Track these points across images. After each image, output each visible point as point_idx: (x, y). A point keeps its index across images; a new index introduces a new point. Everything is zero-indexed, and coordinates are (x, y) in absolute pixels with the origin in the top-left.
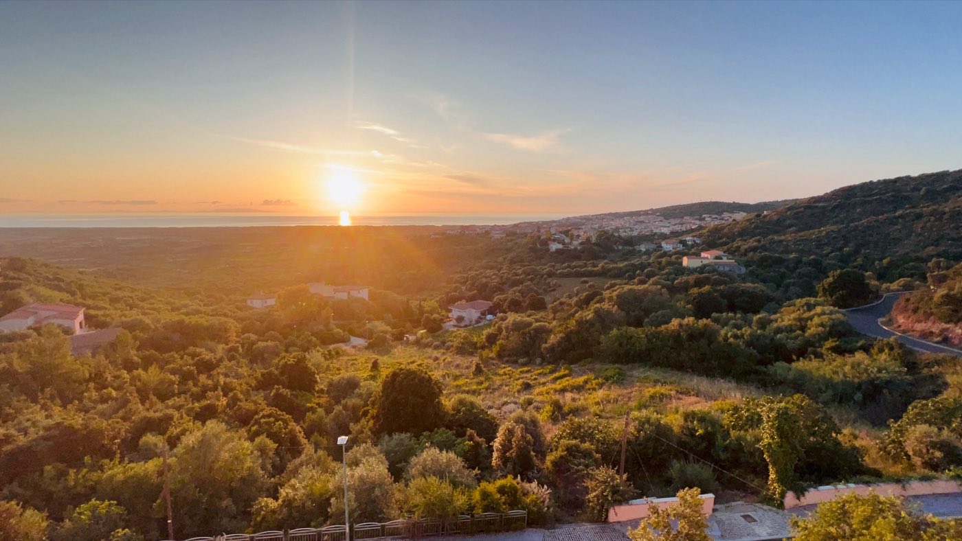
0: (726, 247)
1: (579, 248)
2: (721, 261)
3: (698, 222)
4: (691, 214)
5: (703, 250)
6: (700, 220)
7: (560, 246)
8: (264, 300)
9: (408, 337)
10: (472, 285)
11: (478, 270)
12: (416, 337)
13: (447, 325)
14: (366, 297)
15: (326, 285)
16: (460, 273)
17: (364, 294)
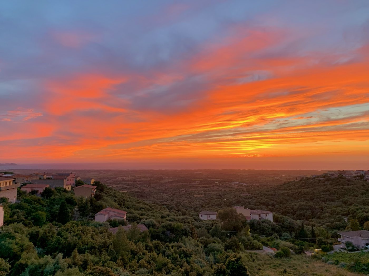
8: (208, 215)
9: (306, 253)
10: (354, 217)
11: (357, 206)
12: (313, 254)
13: (337, 247)
14: (271, 220)
15: (245, 208)
16: (342, 207)
17: (270, 217)
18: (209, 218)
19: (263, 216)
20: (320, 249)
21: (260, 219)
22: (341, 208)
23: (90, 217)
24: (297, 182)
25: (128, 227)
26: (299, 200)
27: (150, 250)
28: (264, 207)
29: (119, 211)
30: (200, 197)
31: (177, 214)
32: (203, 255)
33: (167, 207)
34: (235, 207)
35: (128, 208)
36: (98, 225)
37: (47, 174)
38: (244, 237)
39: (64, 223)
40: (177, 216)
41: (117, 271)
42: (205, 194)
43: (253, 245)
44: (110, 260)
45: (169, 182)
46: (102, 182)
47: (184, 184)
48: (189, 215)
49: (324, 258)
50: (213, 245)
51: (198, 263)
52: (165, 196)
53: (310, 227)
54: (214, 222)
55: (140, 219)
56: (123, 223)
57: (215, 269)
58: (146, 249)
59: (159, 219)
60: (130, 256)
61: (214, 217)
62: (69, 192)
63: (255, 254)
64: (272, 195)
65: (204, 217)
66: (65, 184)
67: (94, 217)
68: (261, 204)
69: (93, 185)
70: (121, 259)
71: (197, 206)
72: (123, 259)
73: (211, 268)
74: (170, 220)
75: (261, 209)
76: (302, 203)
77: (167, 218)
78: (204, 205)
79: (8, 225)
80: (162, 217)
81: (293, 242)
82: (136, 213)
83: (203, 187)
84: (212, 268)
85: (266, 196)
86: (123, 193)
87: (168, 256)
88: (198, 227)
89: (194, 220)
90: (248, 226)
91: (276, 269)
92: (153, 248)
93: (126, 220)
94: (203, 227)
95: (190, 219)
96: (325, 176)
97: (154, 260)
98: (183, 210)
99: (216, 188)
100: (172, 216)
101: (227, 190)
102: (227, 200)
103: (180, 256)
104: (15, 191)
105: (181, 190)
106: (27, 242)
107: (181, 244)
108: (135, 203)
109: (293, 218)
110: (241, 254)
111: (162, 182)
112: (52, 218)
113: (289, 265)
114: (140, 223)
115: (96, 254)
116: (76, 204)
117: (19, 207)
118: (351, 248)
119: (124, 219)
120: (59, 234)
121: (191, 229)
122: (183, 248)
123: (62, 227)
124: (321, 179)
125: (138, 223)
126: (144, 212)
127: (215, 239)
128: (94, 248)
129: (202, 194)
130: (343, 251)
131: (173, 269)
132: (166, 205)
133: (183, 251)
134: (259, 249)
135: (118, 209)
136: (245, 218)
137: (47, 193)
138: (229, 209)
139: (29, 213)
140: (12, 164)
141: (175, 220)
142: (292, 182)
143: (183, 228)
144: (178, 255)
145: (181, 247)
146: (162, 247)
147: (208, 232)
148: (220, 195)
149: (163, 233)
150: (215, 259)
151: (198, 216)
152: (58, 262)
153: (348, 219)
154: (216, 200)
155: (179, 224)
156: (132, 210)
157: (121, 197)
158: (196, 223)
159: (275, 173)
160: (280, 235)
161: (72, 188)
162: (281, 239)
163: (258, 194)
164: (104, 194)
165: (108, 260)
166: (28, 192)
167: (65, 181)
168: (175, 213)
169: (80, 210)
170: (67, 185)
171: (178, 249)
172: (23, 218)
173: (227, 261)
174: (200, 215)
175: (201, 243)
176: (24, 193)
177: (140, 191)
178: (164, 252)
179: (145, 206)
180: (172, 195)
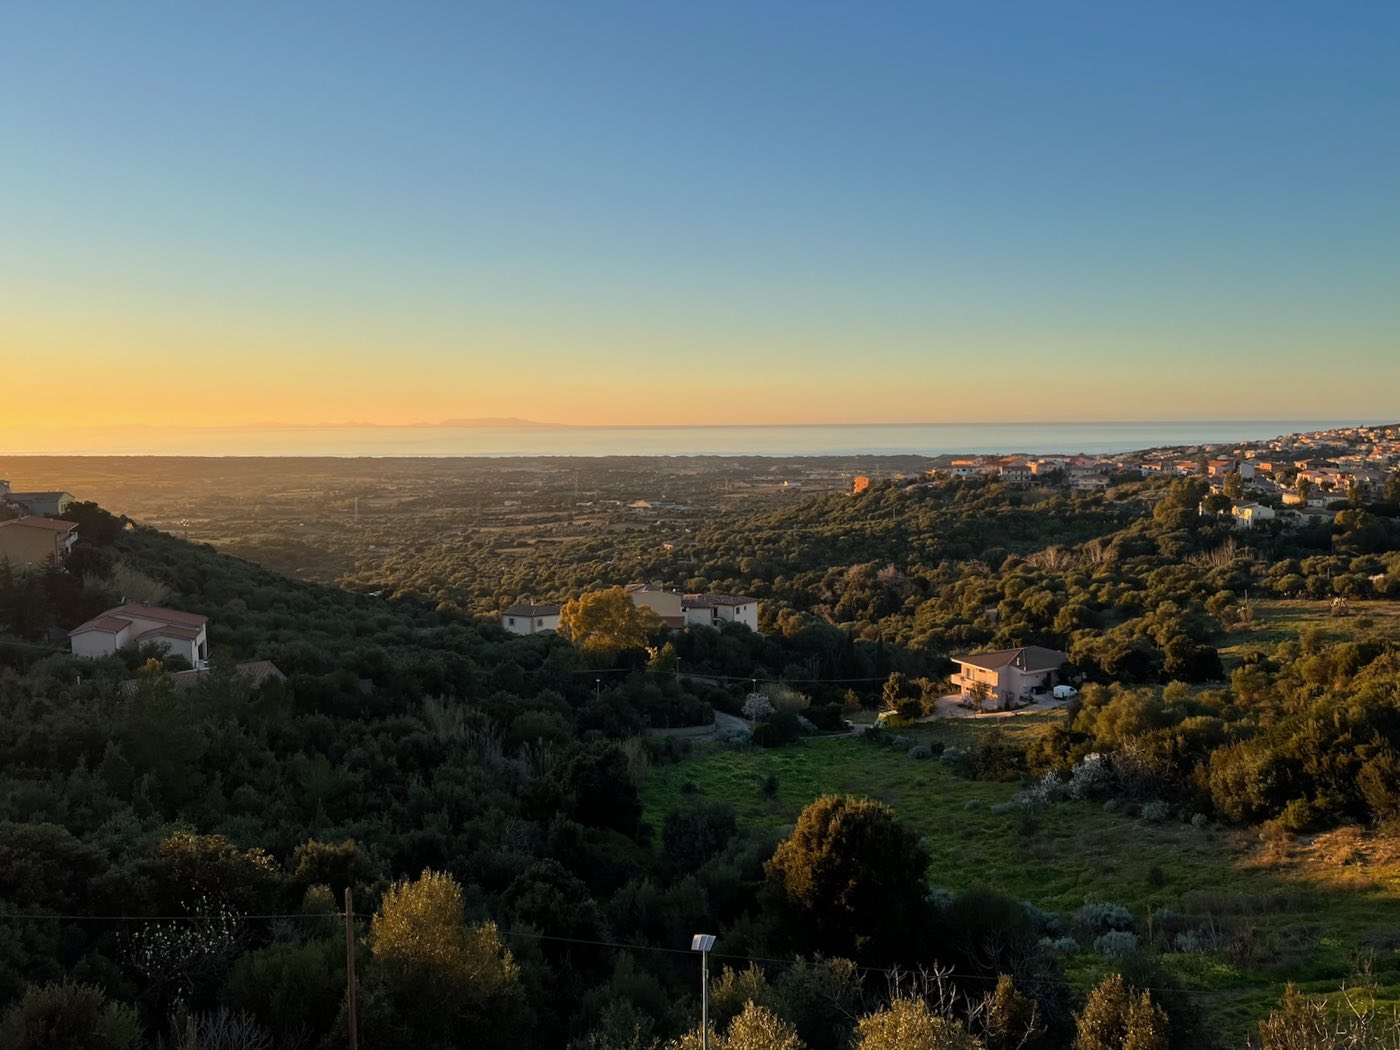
8: (536, 619)
9: (849, 725)
10: (1016, 607)
12: (871, 727)
14: (753, 623)
15: (665, 589)
17: (749, 615)
19: (729, 614)
21: (713, 622)
22: (980, 581)
24: (853, 499)
27: (285, 750)
29: (180, 616)
31: (422, 619)
34: (630, 588)
40: (421, 625)
42: (539, 545)
43: (680, 710)
45: (400, 504)
46: (106, 506)
47: (461, 510)
50: (531, 716)
64: (768, 542)
65: (519, 626)
69: (64, 518)
75: (724, 591)
81: (814, 693)
83: (533, 521)
85: (748, 548)
89: (480, 638)
92: (299, 742)
99: (578, 523)
101: (617, 531)
105: (450, 532)
124: (930, 485)
126: (284, 616)
129: (529, 546)
134: (699, 721)
141: (407, 639)
142: (835, 498)
148: (590, 548)
149: (345, 687)
151: (496, 622)
153: (999, 613)
154: (577, 564)
157: (191, 564)
158: (486, 647)
160: (778, 673)
171: (397, 739)
174: (506, 620)
175: (489, 714)
177: (282, 537)
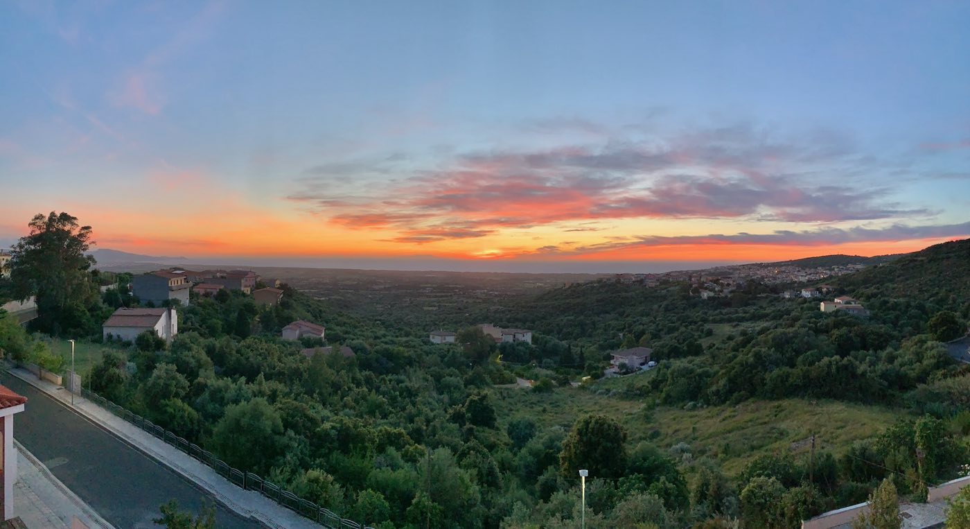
0: (854, 294)
1: (729, 296)
2: (849, 305)
3: (828, 272)
4: (823, 266)
5: (836, 296)
6: (830, 270)
7: (712, 294)
8: (443, 337)
9: (572, 383)
10: (630, 332)
11: (634, 318)
12: (580, 384)
13: (609, 371)
14: (529, 341)
15: (494, 326)
16: (618, 320)
17: (528, 338)
18: (444, 341)
19: (520, 337)
20: (589, 377)
21: (514, 341)
22: (616, 322)
23: (276, 331)
24: (565, 290)
25: (328, 349)
26: (566, 314)
27: (358, 385)
28: (520, 324)
29: (314, 326)
30: (432, 310)
31: (398, 334)
32: (435, 394)
33: (383, 323)
34: (480, 325)
35: (327, 322)
36: (286, 344)
37: (221, 271)
38: (491, 367)
39: (244, 336)
40: (397, 337)
41: (314, 408)
42: (439, 306)
43: (504, 377)
44: (305, 393)
45: (385, 289)
46: (290, 285)
47: (408, 291)
48: (416, 336)
49: (593, 387)
50: (448, 378)
51: (427, 405)
52: (379, 308)
53: (579, 349)
54: (452, 346)
55: (345, 339)
56: (320, 343)
57: (450, 414)
58: (353, 382)
59: (371, 340)
60: (330, 390)
61: (451, 339)
62: (248, 296)
63: (506, 389)
64: (532, 307)
65: (436, 339)
66: (243, 285)
67: (281, 331)
68: (517, 320)
69: (278, 288)
70: (319, 393)
71: (428, 323)
72: (320, 394)
73: (444, 412)
74: (386, 343)
75: (516, 327)
76: (569, 318)
77: (383, 339)
78: (437, 322)
79: (182, 332)
80: (376, 338)
81: (557, 371)
82: (338, 330)
83: (436, 296)
84: (446, 412)
85: (524, 310)
86: (319, 301)
87: (384, 394)
88: (427, 354)
89: (422, 343)
90: (497, 351)
91: (532, 408)
92: (363, 382)
93: (323, 340)
94: (435, 353)
95: (417, 341)
96: (600, 281)
97: (364, 398)
98: (408, 329)
99: (455, 298)
100: (390, 338)
101: (470, 301)
102: (470, 315)
103: (401, 395)
104: (187, 292)
105: (404, 300)
106: (204, 357)
107: (403, 377)
108: (336, 316)
109: (558, 338)
110: (486, 391)
111: (376, 287)
112: (229, 329)
113: (551, 401)
114: (345, 345)
115: (285, 383)
116: (257, 314)
117: (191, 311)
118: (624, 370)
119: (321, 338)
120: (238, 351)
121: (420, 356)
122: (405, 384)
123: (241, 343)
124: (595, 285)
125: (341, 344)
126: (349, 330)
127: (452, 371)
128: (283, 374)
129: (435, 306)
130: (615, 376)
131: (391, 412)
132: (380, 320)
133: (406, 387)
134: (512, 382)
135: (312, 322)
136: (494, 339)
137: (222, 297)
138: (471, 328)
139: (203, 321)
140: (182, 258)
141: (393, 342)
142: (559, 289)
143: (406, 355)
144: (398, 393)
145: (402, 382)
146: (376, 381)
147: (442, 361)
148: (459, 309)
149: (377, 360)
150: (451, 398)
151: (429, 337)
152: (240, 389)
153: (624, 335)
154: (454, 315)
155: (401, 348)
156: (333, 326)
157: (316, 306)
158: (426, 348)
159: (538, 278)
160: (540, 362)
161: (252, 291)
162: (540, 367)
163: (513, 307)
164: (293, 301)
165: (302, 392)
166: (201, 294)
167: (242, 281)
168: (394, 333)
169: (262, 321)
170: (246, 286)
171: (398, 384)
172: (197, 325)
173: (468, 401)
174: (431, 336)
175: (431, 376)
176: (197, 294)
177: (342, 298)
178: (378, 390)
179: (351, 320)
180: (389, 307)
